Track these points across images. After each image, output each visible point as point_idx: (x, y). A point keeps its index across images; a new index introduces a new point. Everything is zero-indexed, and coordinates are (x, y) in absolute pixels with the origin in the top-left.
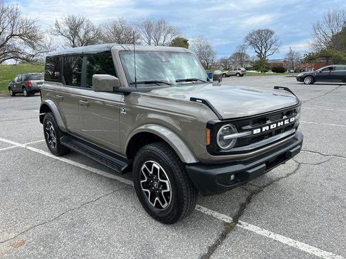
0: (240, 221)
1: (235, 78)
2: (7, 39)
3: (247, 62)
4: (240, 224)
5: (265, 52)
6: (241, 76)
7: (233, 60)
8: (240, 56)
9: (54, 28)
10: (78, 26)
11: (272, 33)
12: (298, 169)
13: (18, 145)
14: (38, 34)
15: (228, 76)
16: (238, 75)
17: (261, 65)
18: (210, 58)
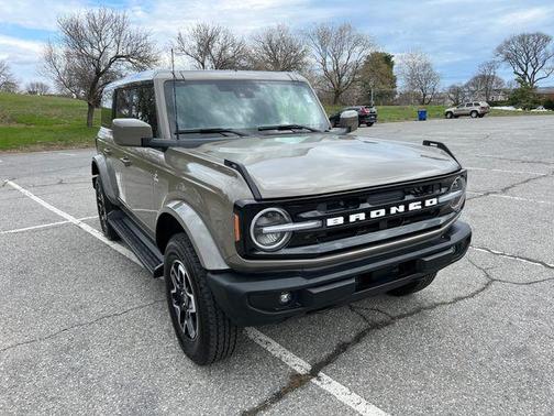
0: (321, 374)
1: (467, 119)
2: (110, 63)
3: (499, 91)
4: (319, 379)
5: (534, 73)
6: (480, 115)
7: (472, 88)
8: (484, 82)
9: (177, 44)
10: (211, 39)
11: (547, 39)
12: (483, 289)
13: (71, 219)
14: (152, 53)
15: (457, 116)
16: (474, 115)
17: (523, 97)
18: (430, 85)
